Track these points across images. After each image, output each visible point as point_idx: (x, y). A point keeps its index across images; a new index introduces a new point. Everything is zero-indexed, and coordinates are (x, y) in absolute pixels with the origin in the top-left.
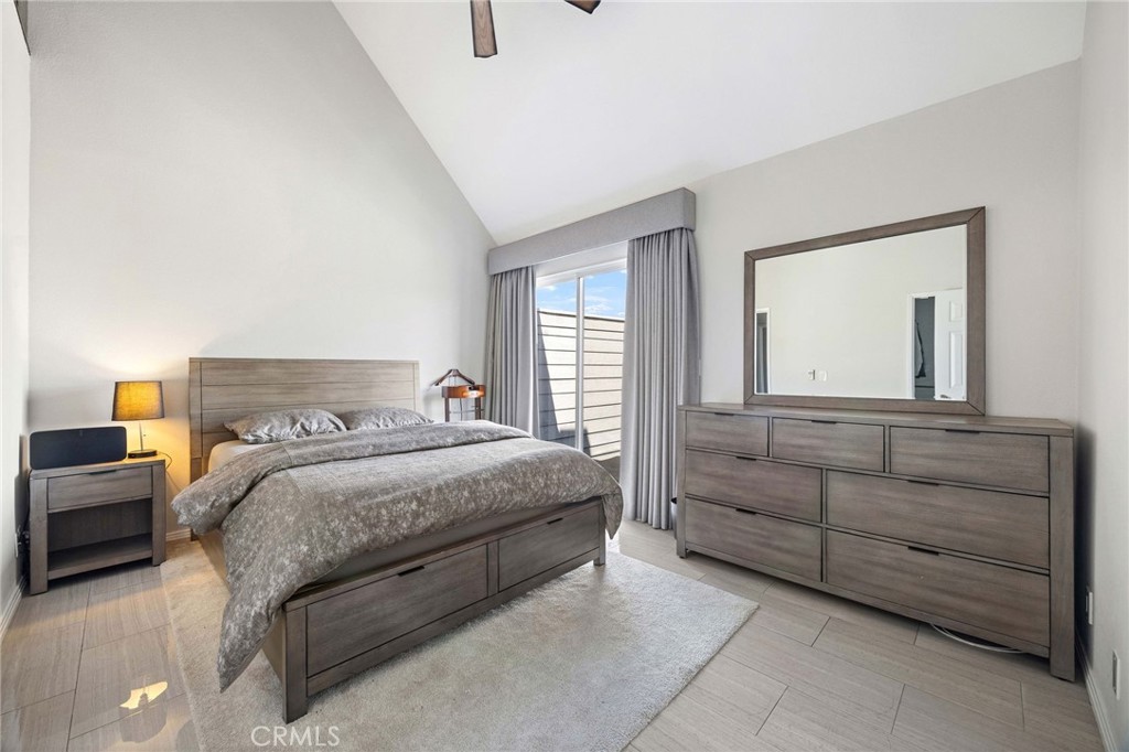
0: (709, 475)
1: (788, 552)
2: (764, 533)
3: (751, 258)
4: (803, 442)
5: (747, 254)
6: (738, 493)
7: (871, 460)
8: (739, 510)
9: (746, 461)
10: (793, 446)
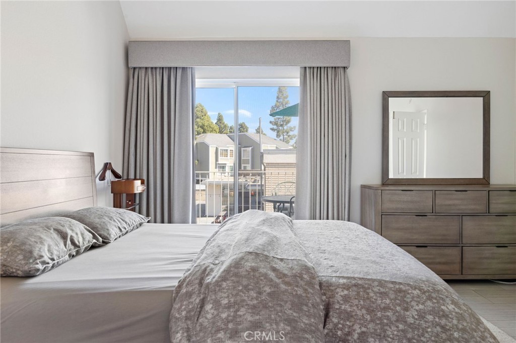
0: (398, 229)
1: (444, 263)
2: (432, 256)
3: (387, 95)
4: (451, 202)
5: (384, 93)
6: (416, 237)
7: (481, 208)
8: (417, 246)
9: (421, 217)
10: (446, 205)
